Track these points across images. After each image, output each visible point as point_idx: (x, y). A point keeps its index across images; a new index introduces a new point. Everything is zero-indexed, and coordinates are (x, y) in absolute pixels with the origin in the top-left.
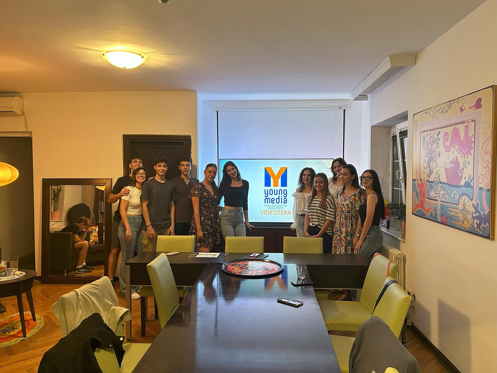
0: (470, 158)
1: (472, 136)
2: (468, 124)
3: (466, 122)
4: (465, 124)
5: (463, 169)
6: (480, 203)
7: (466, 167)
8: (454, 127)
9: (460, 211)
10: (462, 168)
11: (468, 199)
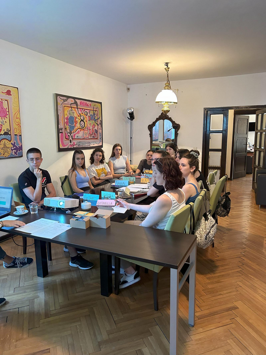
0: (7, 120)
1: (7, 108)
2: (2, 101)
3: (1, 99)
5: (2, 125)
6: (16, 142)
7: (4, 125)
9: (1, 148)
11: (7, 141)
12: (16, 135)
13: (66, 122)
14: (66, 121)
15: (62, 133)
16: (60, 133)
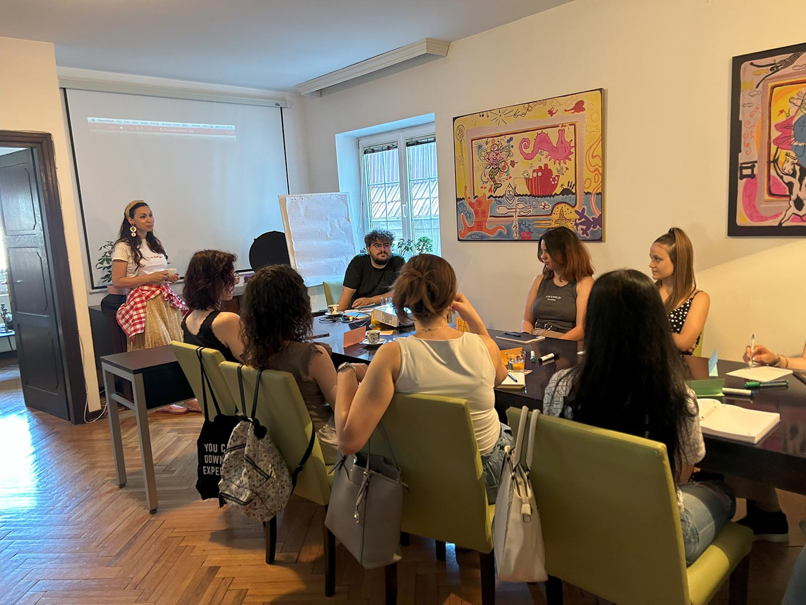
0: (570, 164)
1: (572, 140)
2: (563, 128)
3: (560, 126)
4: (560, 128)
5: (558, 176)
6: (587, 208)
7: (563, 174)
8: (540, 132)
9: (554, 221)
10: (556, 176)
11: (568, 206)
12: (587, 193)
13: (777, 139)
14: (775, 134)
15: (752, 176)
16: (742, 177)
